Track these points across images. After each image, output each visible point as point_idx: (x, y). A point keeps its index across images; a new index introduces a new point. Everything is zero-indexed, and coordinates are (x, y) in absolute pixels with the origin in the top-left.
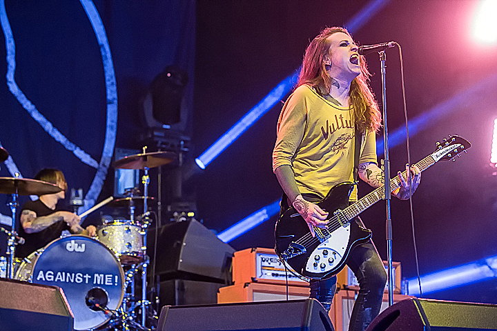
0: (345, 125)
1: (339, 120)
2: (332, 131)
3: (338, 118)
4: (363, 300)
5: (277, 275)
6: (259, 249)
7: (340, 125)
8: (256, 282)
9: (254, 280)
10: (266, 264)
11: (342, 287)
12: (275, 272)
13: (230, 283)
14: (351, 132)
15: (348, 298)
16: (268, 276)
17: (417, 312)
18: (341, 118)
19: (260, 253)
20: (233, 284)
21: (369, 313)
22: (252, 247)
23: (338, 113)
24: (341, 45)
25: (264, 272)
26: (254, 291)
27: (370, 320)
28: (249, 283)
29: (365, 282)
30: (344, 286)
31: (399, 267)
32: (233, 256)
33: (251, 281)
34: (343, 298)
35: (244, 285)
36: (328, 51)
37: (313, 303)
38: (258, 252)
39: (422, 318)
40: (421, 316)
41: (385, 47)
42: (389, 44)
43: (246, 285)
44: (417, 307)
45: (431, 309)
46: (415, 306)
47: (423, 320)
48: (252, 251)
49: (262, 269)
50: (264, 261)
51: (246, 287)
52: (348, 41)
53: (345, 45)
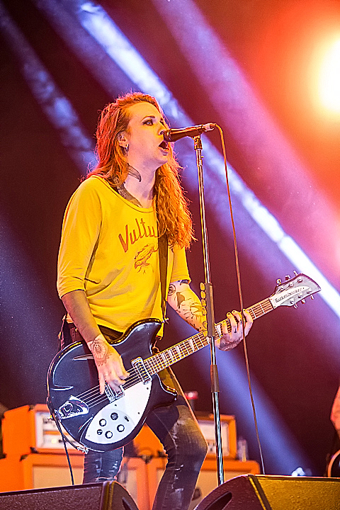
0: (148, 234)
1: (141, 225)
2: (133, 240)
3: (139, 223)
4: (174, 477)
6: (39, 407)
7: (143, 232)
8: (36, 452)
9: (33, 451)
10: (49, 427)
11: (156, 454)
14: (154, 241)
16: (53, 442)
18: (143, 223)
19: (40, 412)
20: (4, 456)
21: (180, 496)
22: (29, 404)
23: (139, 216)
24: (145, 123)
25: (48, 437)
26: (34, 465)
28: (26, 455)
29: (177, 453)
30: (159, 452)
31: (233, 424)
32: (3, 417)
33: (29, 451)
35: (19, 458)
36: (126, 127)
37: (112, 487)
38: (38, 411)
39: (261, 502)
40: (260, 499)
41: (202, 131)
42: (207, 126)
43: (22, 458)
44: (254, 486)
45: (274, 488)
46: (252, 485)
47: (263, 505)
48: (30, 409)
49: (44, 434)
50: (46, 423)
51: (23, 461)
52: (154, 117)
53: (149, 122)
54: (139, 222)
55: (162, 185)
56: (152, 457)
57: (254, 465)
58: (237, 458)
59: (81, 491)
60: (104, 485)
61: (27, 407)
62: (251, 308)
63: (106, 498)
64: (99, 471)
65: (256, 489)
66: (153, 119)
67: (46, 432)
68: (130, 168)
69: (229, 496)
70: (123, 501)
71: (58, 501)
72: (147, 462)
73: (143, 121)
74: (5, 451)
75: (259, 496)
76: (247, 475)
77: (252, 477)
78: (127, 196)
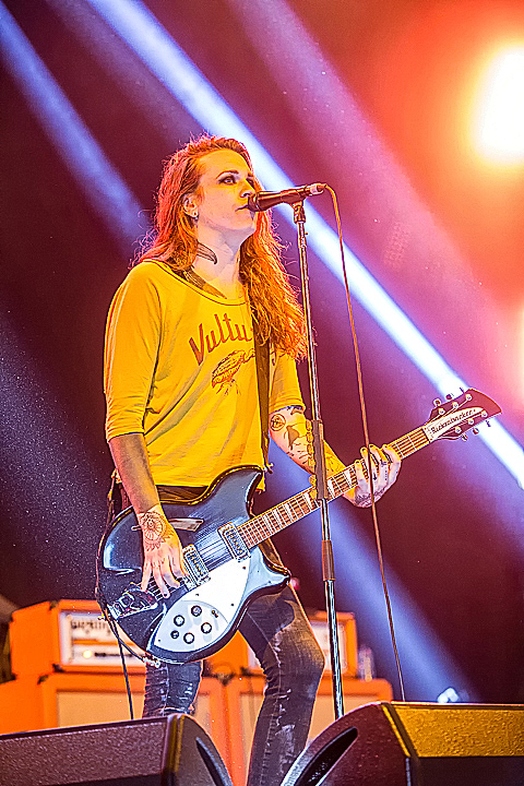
0: (235, 335)
1: (224, 325)
2: (212, 346)
3: (221, 321)
4: (278, 708)
5: (104, 655)
6: (65, 604)
7: (226, 334)
8: (61, 672)
9: (57, 669)
10: (79, 633)
11: (238, 672)
12: (100, 649)
13: (8, 677)
14: (248, 347)
15: (251, 693)
16: (86, 657)
17: (392, 729)
18: (227, 320)
19: (68, 611)
20: (14, 678)
21: (290, 737)
22: (50, 600)
23: (221, 311)
24: (222, 181)
25: (79, 649)
26: (59, 691)
27: (292, 749)
28: (47, 676)
29: (281, 673)
30: (242, 669)
31: (352, 626)
32: (11, 619)
33: (52, 669)
34: (242, 693)
35: (37, 680)
36: (195, 186)
37: (182, 723)
38: (63, 611)
39: (401, 741)
40: (399, 736)
41: (304, 195)
42: (313, 188)
43: (41, 680)
44: (391, 719)
45: (419, 721)
46: (386, 717)
47: (403, 746)
48: (51, 608)
49: (73, 644)
50: (76, 627)
51: (43, 685)
52: (236, 172)
53: (230, 179)
54: (221, 318)
55: (254, 270)
56: (232, 676)
57: (384, 686)
58: (358, 677)
59: (136, 729)
60: (169, 721)
61: (46, 605)
62: (395, 442)
63: (173, 738)
64: (164, 698)
65: (392, 723)
66: (235, 175)
67: (75, 641)
68: (199, 246)
69: (353, 734)
70: (197, 742)
71: (102, 745)
72: (225, 683)
73: (220, 178)
74: (15, 669)
75: (397, 733)
76: (379, 703)
77: (386, 705)
78: (201, 284)
